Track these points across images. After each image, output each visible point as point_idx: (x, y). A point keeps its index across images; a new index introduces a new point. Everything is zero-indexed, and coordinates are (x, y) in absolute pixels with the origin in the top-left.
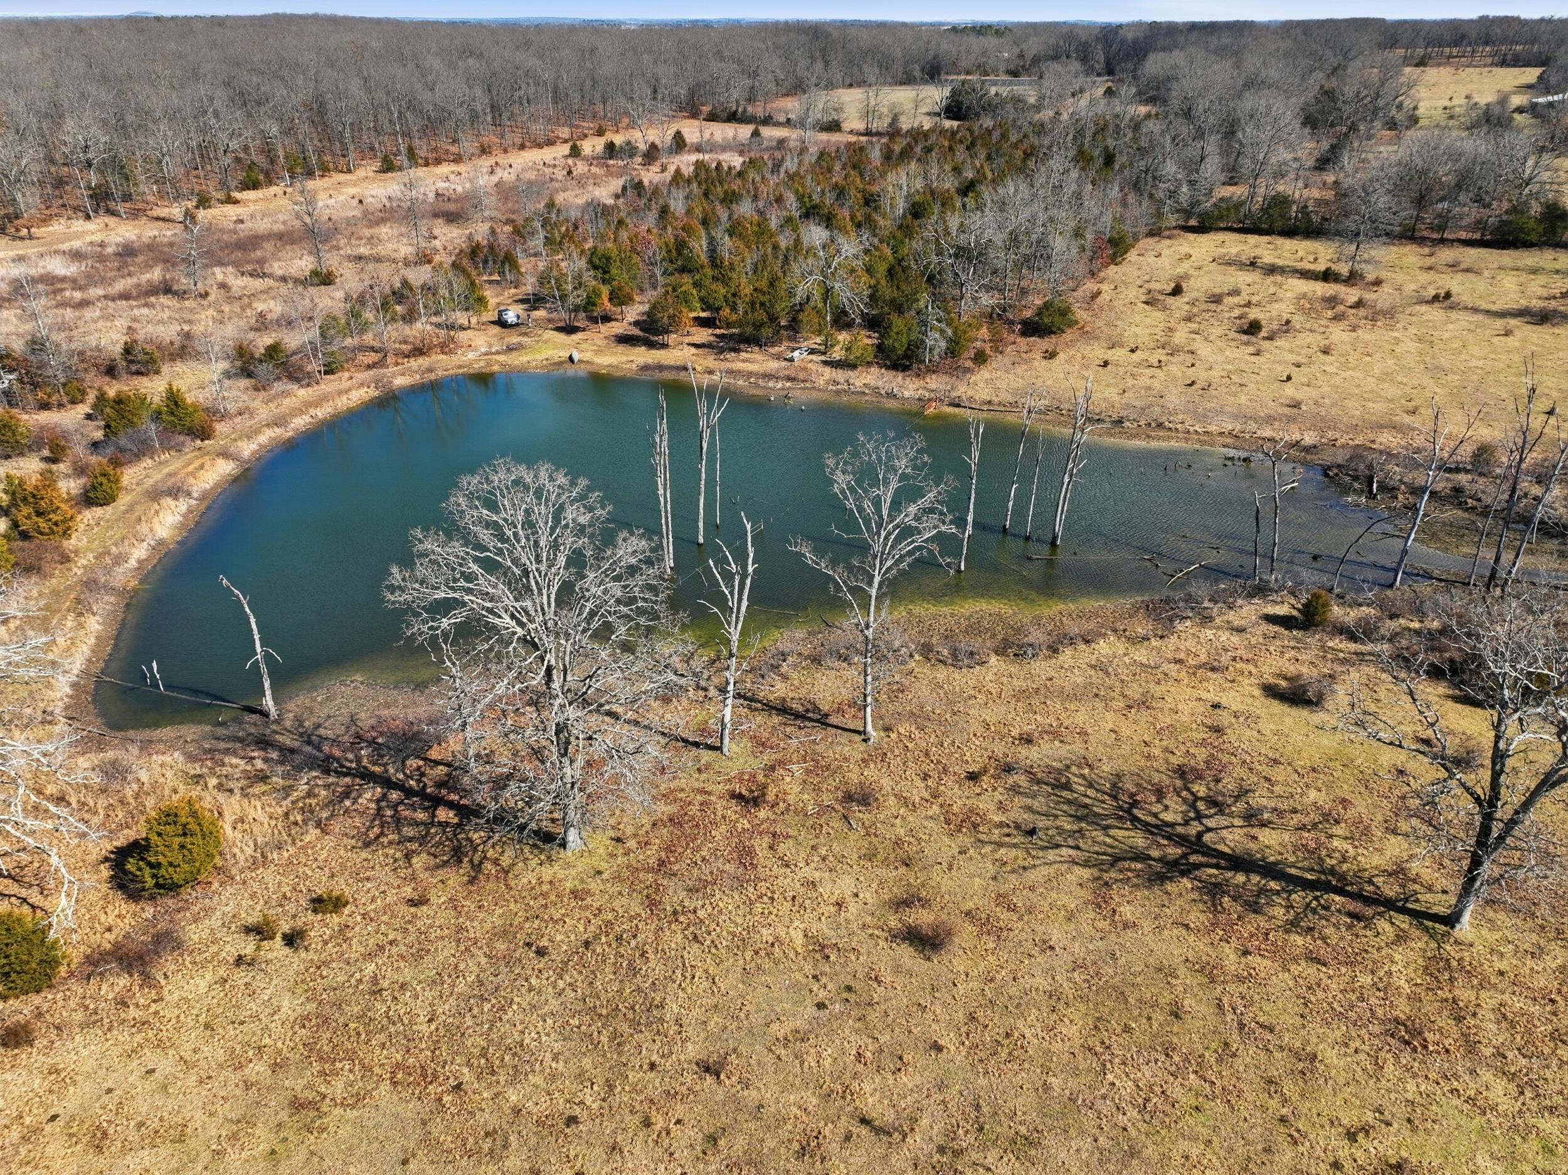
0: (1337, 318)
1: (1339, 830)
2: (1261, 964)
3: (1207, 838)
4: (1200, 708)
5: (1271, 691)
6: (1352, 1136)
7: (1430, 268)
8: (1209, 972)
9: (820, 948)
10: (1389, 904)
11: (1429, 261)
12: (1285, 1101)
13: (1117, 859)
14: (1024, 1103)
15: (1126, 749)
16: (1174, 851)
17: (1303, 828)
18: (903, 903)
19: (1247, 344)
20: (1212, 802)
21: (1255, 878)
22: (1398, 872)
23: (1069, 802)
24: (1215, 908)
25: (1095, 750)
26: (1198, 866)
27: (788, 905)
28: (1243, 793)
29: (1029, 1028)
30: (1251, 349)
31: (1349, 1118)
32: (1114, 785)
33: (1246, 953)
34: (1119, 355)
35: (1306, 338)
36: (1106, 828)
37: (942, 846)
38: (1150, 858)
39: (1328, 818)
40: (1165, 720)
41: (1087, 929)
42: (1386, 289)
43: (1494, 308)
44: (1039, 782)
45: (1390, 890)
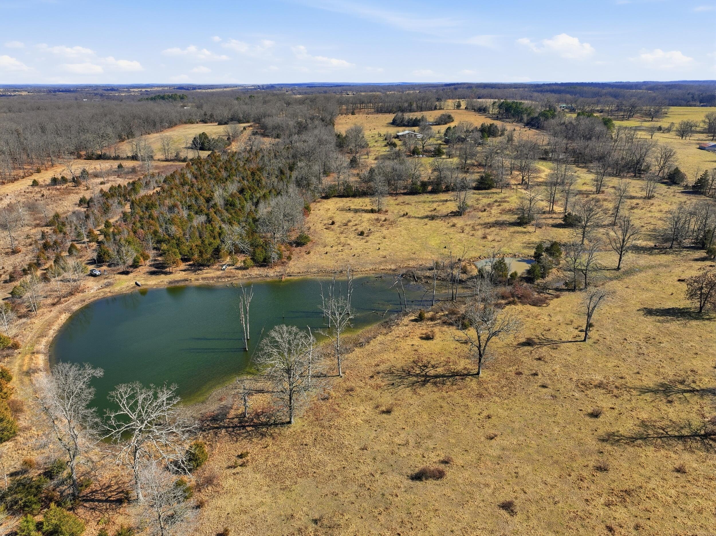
0: (382, 226)
1: (451, 364)
2: (451, 393)
3: (428, 374)
4: (409, 347)
5: (422, 338)
6: (479, 414)
7: (398, 204)
8: (443, 398)
9: (367, 421)
10: (467, 375)
11: (397, 202)
12: (467, 414)
13: (413, 384)
14: (425, 431)
15: (400, 361)
16: (423, 379)
17: (444, 366)
18: (377, 407)
19: (362, 239)
20: (425, 366)
21: (441, 378)
22: (465, 369)
23: (396, 376)
24: (437, 386)
25: (394, 363)
26: (429, 380)
27: (353, 416)
28: (429, 363)
29: (417, 419)
30: (364, 241)
31: (477, 412)
32: (403, 369)
33: (447, 392)
34: (328, 249)
35: (378, 234)
36: (407, 379)
37: (376, 394)
38: (419, 382)
39: (448, 362)
40: (404, 352)
41: (416, 399)
42: (389, 213)
43: (420, 216)
44: (387, 374)
45: (466, 372)
